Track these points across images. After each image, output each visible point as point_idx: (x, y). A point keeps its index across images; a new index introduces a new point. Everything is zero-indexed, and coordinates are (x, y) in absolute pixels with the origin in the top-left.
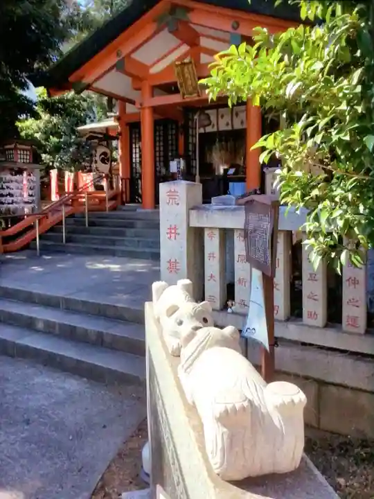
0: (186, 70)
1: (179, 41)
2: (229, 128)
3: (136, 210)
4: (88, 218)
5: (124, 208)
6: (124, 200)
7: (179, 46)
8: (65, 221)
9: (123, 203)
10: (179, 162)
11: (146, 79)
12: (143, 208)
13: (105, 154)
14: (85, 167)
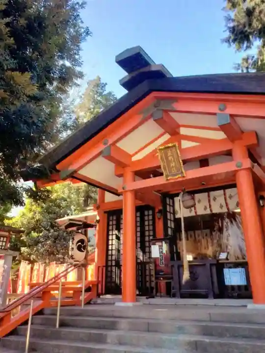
0: (169, 154)
1: (162, 131)
2: (208, 212)
3: (114, 304)
4: (60, 315)
5: (99, 301)
6: (100, 291)
7: (162, 135)
8: (32, 319)
9: (98, 295)
10: (161, 247)
11: (129, 166)
12: (124, 300)
13: (82, 241)
14: (59, 259)
